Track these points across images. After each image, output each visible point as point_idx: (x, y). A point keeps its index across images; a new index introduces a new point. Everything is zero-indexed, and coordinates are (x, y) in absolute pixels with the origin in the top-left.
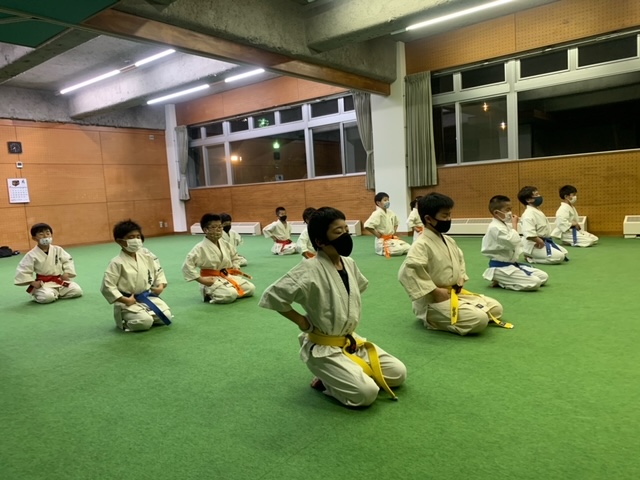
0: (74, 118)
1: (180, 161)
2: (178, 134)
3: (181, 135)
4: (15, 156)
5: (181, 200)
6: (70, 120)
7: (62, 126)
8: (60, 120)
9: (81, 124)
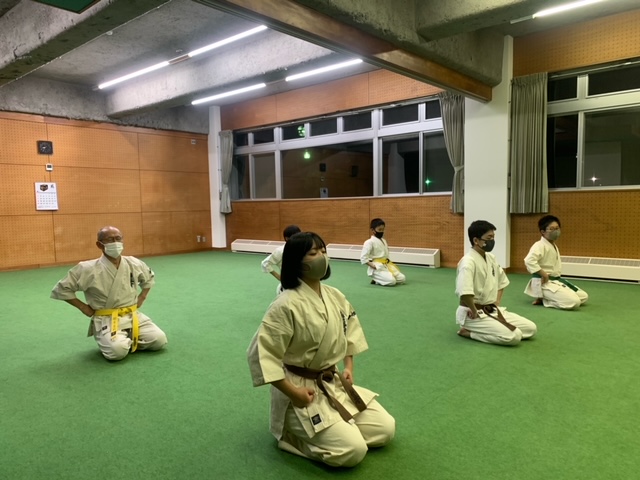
0: (111, 117)
1: (223, 170)
2: (222, 139)
3: (226, 140)
4: (45, 157)
5: (222, 213)
6: (106, 119)
7: (97, 126)
8: (96, 118)
9: (118, 124)
